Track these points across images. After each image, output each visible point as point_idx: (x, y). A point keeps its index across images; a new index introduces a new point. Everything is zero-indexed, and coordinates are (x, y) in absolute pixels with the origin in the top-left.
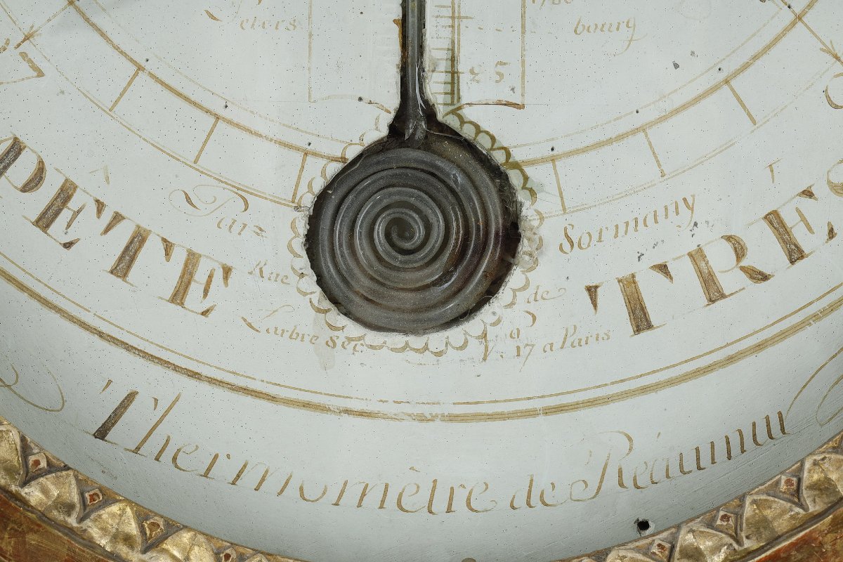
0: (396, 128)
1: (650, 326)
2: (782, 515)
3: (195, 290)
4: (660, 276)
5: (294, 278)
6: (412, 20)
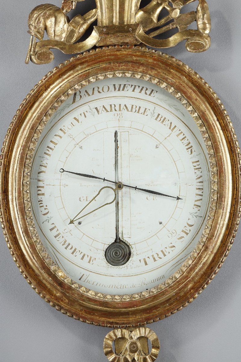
0: (115, 241)
1: (147, 265)
2: (163, 287)
3: (91, 261)
4: (148, 258)
5: (103, 260)
6: (117, 228)
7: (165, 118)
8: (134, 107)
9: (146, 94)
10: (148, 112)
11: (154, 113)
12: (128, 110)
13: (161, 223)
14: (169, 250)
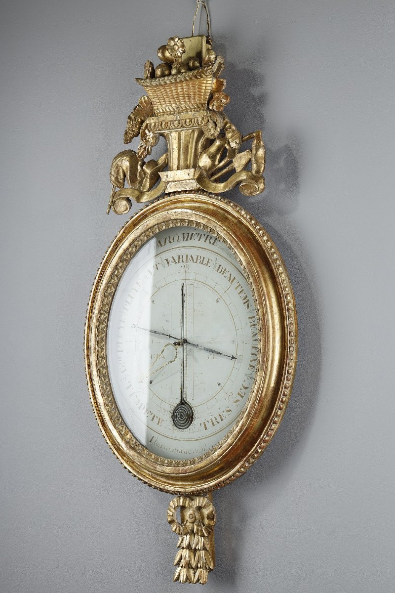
0: (181, 402)
1: (207, 429)
3: (160, 423)
4: (208, 422)
5: (170, 421)
7: (225, 269)
8: (199, 258)
9: (210, 243)
10: (211, 264)
11: (216, 264)
12: (193, 262)
13: (219, 385)
14: (226, 414)
